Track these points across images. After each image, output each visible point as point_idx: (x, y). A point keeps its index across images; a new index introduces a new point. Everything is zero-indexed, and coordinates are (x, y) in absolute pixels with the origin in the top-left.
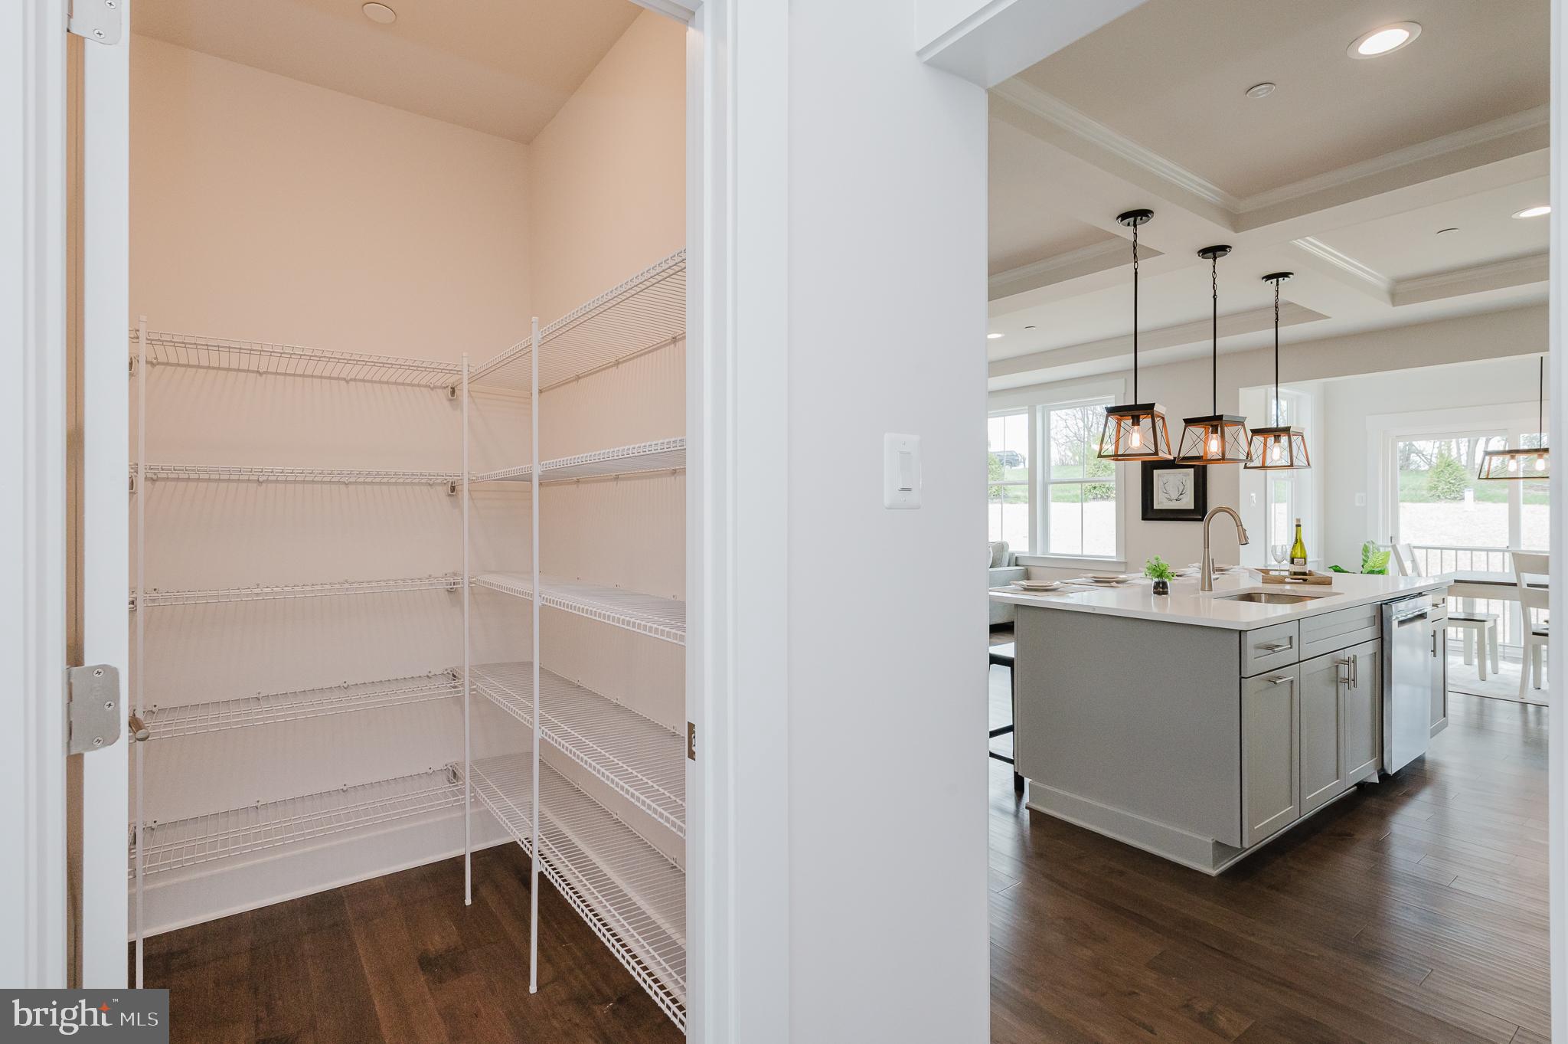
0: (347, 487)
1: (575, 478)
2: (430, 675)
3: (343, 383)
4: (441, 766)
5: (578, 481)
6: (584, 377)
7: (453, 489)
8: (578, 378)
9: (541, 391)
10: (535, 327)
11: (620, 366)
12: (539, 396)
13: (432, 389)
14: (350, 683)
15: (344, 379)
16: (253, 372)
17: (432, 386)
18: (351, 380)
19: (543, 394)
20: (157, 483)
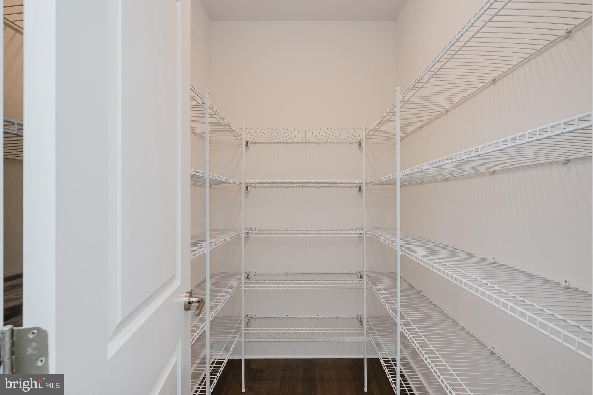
0: (318, 189)
1: (420, 182)
2: (351, 273)
3: (317, 144)
4: (354, 315)
5: (421, 183)
6: (425, 126)
7: (360, 189)
8: (421, 127)
9: (401, 140)
10: (398, 93)
11: (449, 113)
12: (401, 142)
13: (352, 144)
14: (319, 272)
15: (317, 143)
16: (285, 143)
17: (352, 142)
18: (319, 143)
19: (402, 141)
20: (256, 188)
